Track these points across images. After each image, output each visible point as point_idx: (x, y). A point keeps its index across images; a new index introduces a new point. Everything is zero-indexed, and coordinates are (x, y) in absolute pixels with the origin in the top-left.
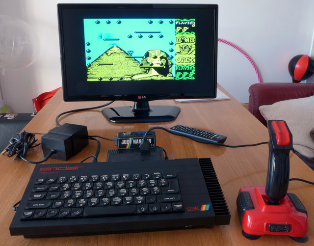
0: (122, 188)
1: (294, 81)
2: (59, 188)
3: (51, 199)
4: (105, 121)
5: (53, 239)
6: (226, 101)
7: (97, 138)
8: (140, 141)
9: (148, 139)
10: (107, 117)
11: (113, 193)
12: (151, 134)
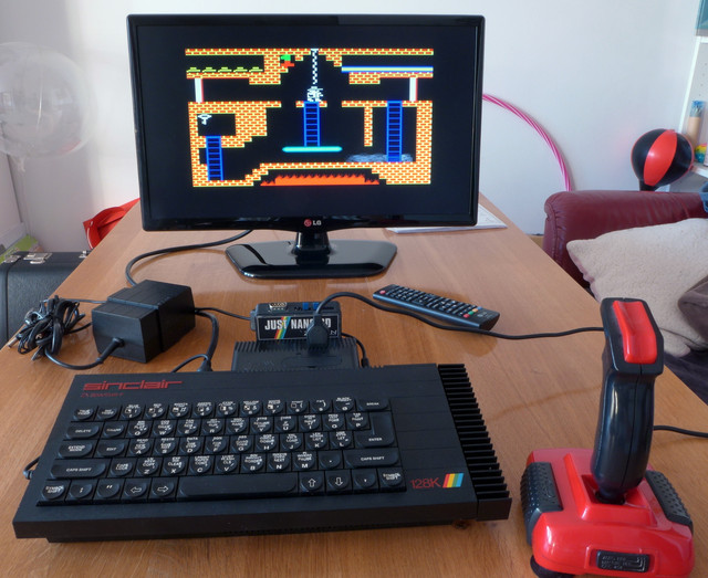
0: (266, 432)
1: (645, 187)
2: (124, 432)
3: (106, 457)
4: (232, 273)
5: (109, 545)
6: (498, 232)
7: (212, 314)
8: (307, 324)
9: (325, 317)
10: (236, 265)
11: (246, 443)
12: (330, 307)
